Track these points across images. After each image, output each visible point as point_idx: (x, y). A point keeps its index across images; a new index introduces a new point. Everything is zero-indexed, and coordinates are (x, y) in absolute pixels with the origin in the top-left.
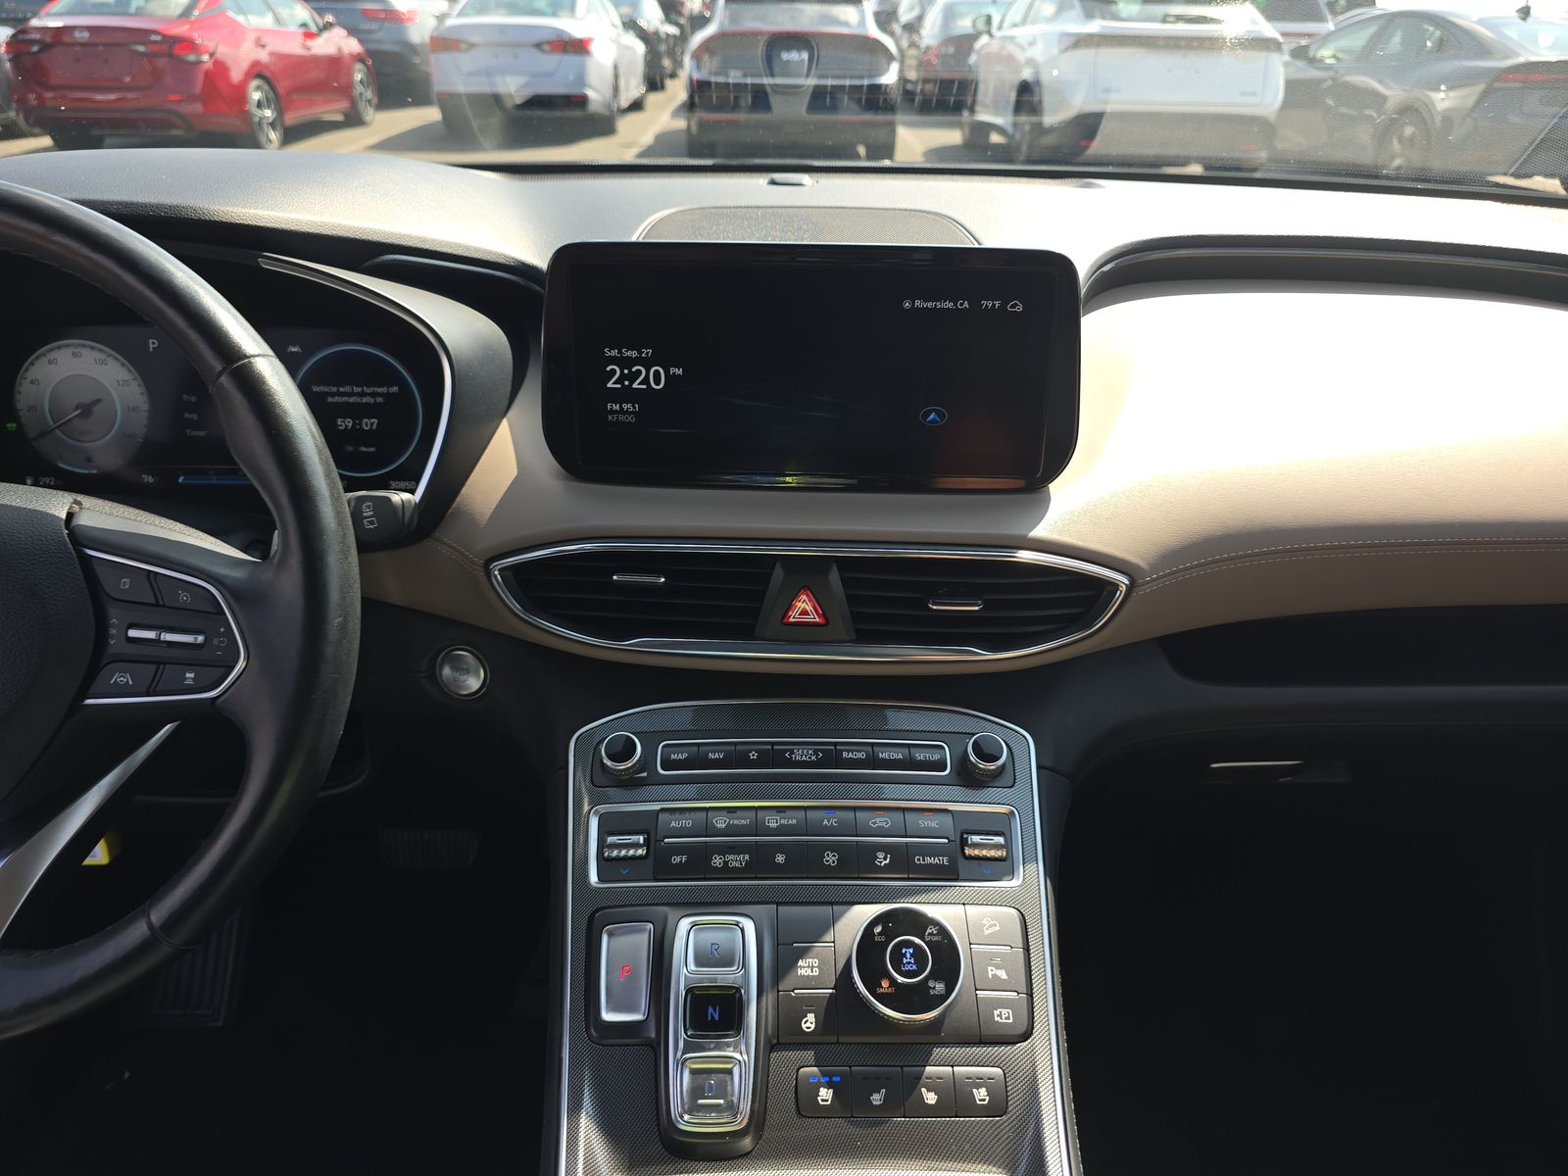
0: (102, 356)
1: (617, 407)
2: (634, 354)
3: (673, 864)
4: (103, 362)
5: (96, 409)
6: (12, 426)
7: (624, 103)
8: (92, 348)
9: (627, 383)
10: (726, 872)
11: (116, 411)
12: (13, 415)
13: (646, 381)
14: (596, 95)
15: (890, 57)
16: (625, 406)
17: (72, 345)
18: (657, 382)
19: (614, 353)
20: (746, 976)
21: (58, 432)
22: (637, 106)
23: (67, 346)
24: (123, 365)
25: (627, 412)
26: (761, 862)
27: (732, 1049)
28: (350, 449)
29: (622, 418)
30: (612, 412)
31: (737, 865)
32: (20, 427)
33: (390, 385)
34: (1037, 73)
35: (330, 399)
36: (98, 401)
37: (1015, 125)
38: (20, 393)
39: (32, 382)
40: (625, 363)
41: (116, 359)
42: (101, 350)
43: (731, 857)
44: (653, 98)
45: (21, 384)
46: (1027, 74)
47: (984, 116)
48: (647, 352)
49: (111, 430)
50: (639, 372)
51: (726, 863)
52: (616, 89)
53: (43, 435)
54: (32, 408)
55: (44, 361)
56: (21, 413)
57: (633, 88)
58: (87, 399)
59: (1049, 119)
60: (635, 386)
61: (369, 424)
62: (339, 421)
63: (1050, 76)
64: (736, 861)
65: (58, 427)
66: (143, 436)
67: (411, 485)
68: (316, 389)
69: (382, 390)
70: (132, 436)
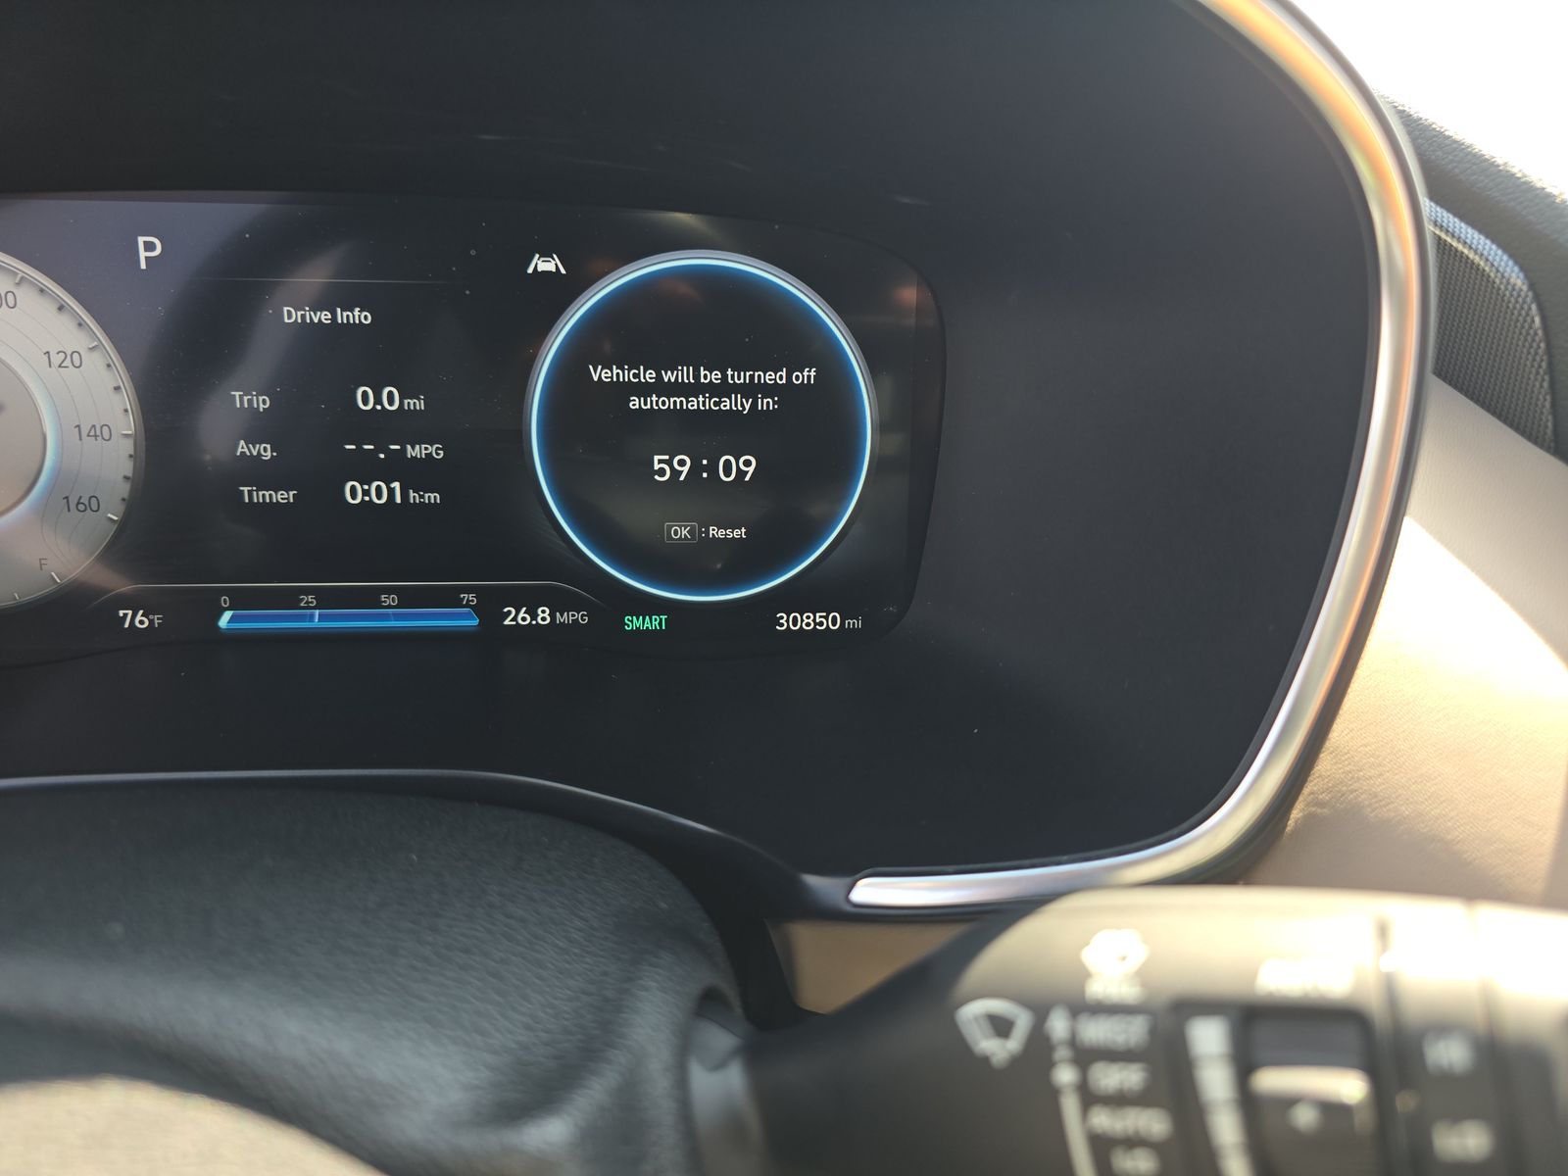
11: (43, 438)
24: (62, 306)
28: (681, 532)
33: (795, 366)
35: (635, 403)
41: (41, 290)
61: (735, 467)
62: (657, 460)
66: (122, 508)
67: (826, 621)
68: (600, 374)
69: (780, 377)
70: (88, 505)
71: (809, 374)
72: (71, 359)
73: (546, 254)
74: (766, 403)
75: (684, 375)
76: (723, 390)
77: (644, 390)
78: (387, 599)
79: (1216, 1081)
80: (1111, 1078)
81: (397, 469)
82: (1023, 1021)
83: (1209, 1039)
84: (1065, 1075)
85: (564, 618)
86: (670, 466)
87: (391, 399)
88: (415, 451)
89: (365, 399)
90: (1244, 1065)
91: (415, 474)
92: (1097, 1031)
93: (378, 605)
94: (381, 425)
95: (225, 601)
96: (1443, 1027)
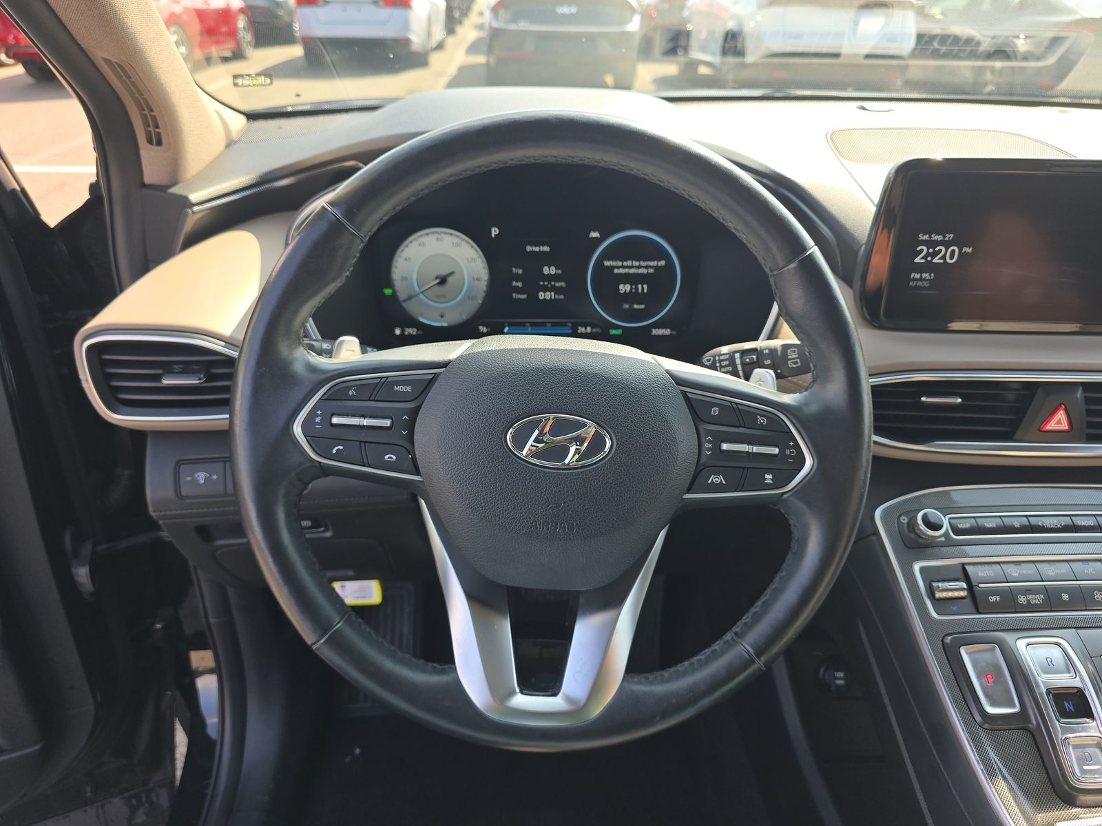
0: (457, 240)
1: (917, 276)
2: (940, 238)
3: (992, 603)
4: (458, 245)
5: (450, 280)
6: (388, 292)
7: (434, 45)
8: (451, 234)
9: (929, 259)
10: (1030, 608)
11: (464, 281)
12: (389, 283)
13: (944, 257)
14: (417, 39)
15: (633, 11)
16: (924, 275)
17: (438, 233)
18: (952, 258)
19: (926, 237)
20: (1082, 679)
21: (421, 296)
22: (440, 46)
23: (433, 233)
24: (472, 247)
25: (925, 280)
26: (1052, 600)
27: (1093, 731)
28: (626, 306)
29: (920, 284)
30: (914, 279)
31: (1037, 602)
32: (394, 293)
33: (659, 260)
34: (740, 25)
35: (616, 271)
36: (452, 273)
37: (722, 63)
38: (396, 267)
39: (406, 259)
40: (931, 244)
41: (468, 243)
42: (457, 236)
43: (1031, 597)
44: (451, 41)
45: (397, 261)
46: (731, 25)
47: (695, 54)
48: (950, 236)
49: (458, 295)
50: (940, 251)
51: (1028, 601)
52: (429, 34)
53: (410, 298)
54: (404, 279)
55: (415, 244)
56: (396, 283)
57: (439, 33)
58: (444, 273)
59: (749, 59)
60: (935, 261)
61: (643, 288)
62: (621, 287)
63: (749, 26)
64: (1037, 599)
65: (422, 292)
66: (482, 299)
67: (667, 332)
68: (607, 263)
69: (654, 263)
70: (474, 298)
71: (662, 263)
72: (473, 260)
73: (595, 231)
74: (651, 271)
75: (629, 263)
76: (639, 267)
77: (618, 267)
78: (548, 325)
79: (738, 361)
80: (724, 363)
81: (553, 289)
82: (712, 358)
83: (737, 355)
84: (718, 365)
85: (595, 330)
86: (624, 288)
87: (553, 271)
88: (558, 284)
89: (546, 270)
90: (741, 357)
91: (557, 290)
92: (722, 358)
93: (545, 326)
94: (550, 278)
95: (507, 324)
96: (765, 349)
